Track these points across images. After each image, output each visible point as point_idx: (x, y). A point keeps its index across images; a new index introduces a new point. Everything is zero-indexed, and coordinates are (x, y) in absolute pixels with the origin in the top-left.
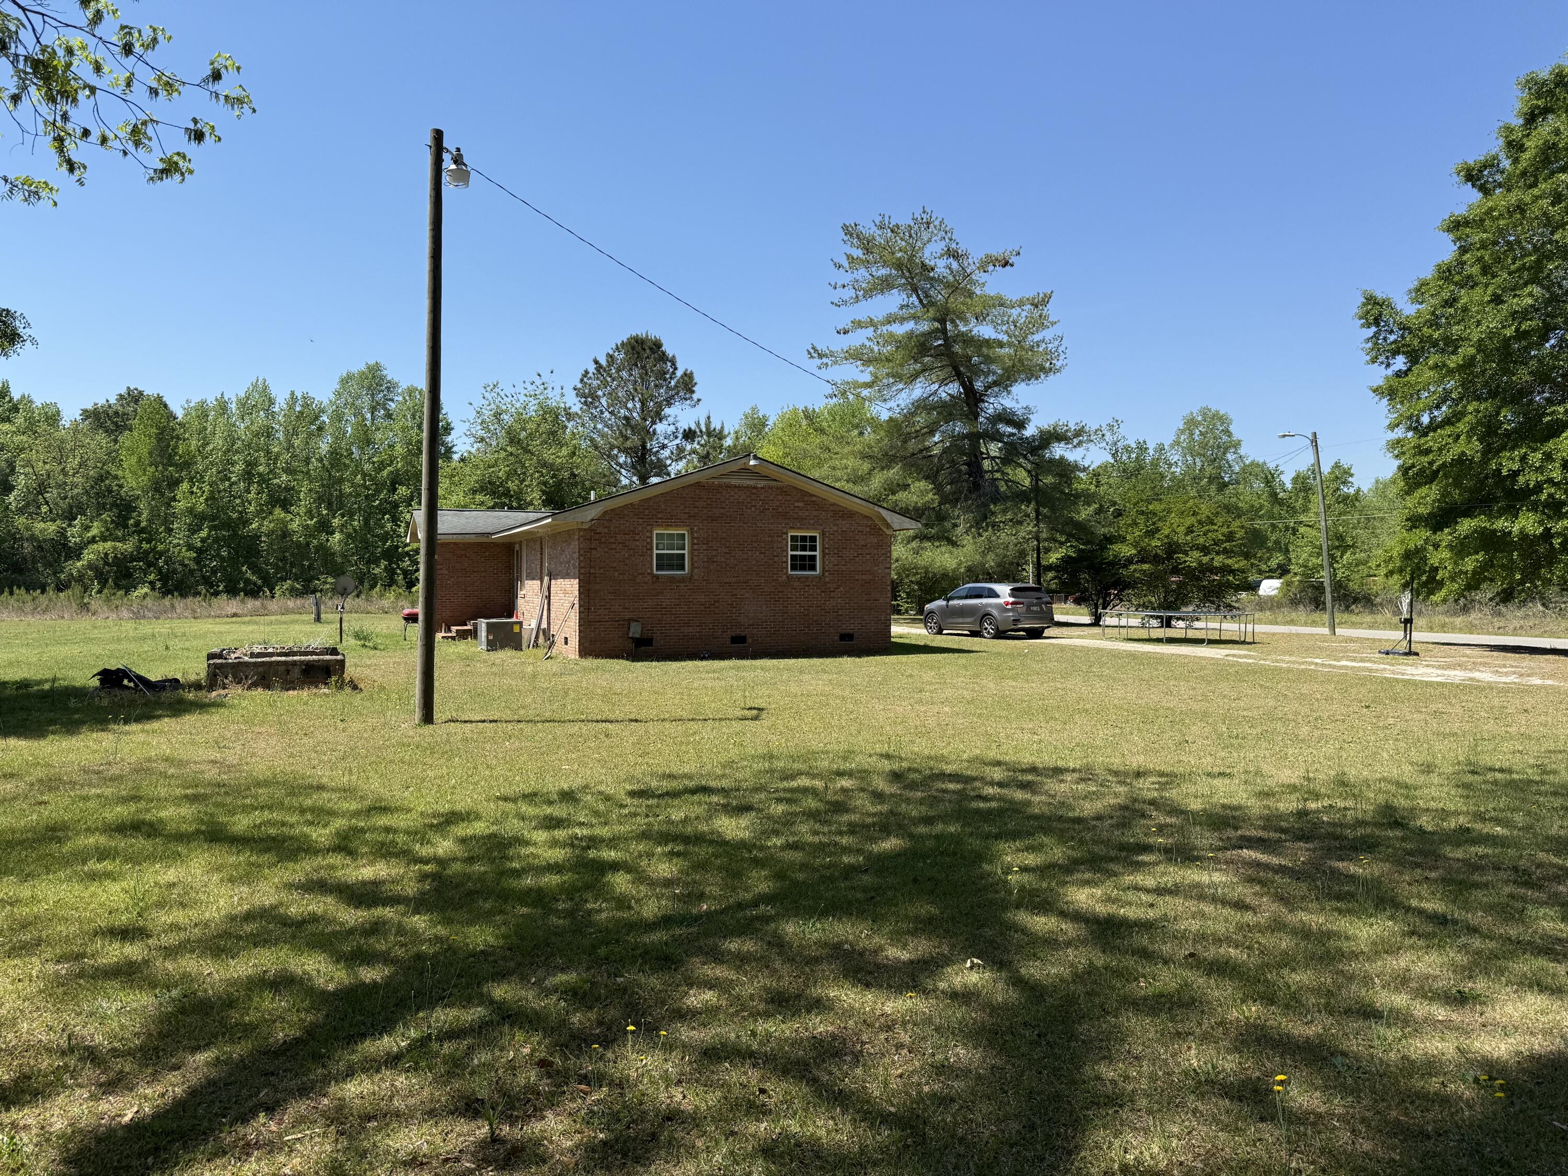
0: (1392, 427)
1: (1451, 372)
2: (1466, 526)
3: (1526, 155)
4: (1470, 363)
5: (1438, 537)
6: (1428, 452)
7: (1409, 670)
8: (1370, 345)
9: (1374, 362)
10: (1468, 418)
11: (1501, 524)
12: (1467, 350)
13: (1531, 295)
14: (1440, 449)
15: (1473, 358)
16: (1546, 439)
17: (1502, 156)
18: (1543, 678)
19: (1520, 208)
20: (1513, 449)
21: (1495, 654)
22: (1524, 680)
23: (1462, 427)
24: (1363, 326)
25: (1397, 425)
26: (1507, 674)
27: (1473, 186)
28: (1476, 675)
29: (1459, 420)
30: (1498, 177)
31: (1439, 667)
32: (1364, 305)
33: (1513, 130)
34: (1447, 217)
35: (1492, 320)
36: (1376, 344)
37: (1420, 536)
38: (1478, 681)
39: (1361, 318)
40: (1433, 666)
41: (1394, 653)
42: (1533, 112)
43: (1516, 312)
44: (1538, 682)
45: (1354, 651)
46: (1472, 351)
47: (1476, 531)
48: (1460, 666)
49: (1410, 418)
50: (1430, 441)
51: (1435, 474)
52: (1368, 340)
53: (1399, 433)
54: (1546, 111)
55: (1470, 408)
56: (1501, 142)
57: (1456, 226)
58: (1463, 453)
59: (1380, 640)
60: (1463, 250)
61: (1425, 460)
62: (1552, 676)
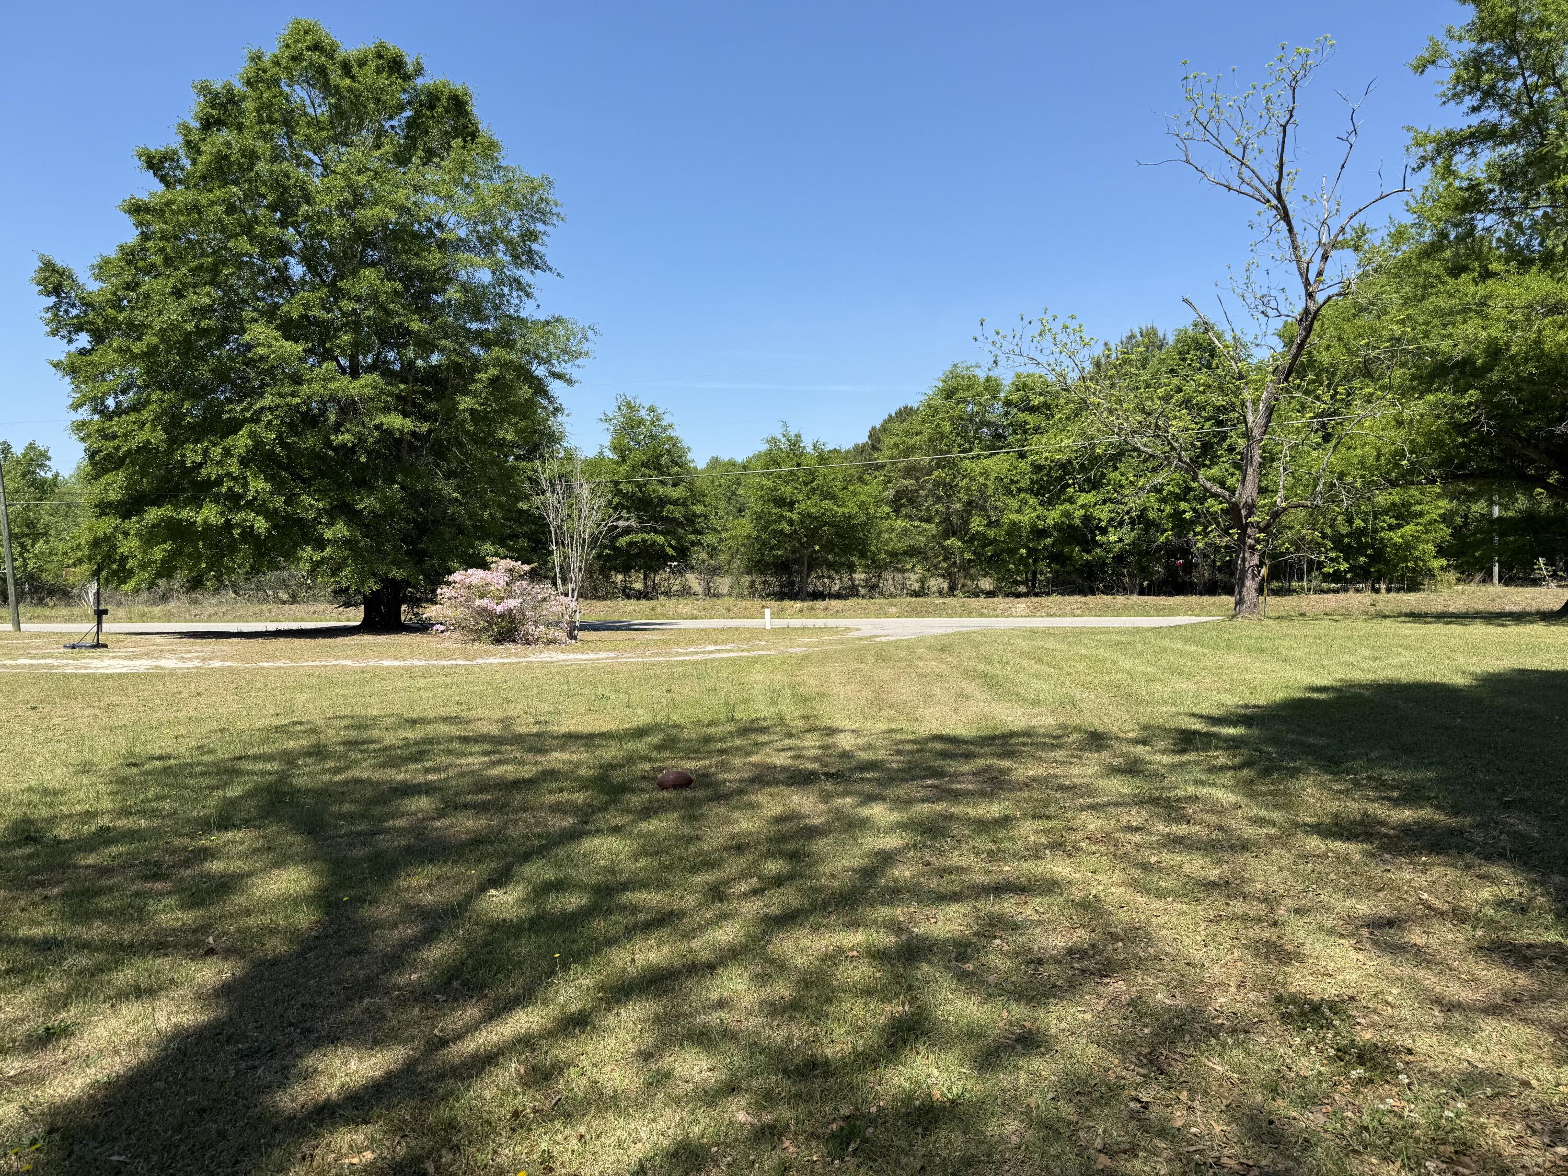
0: (76, 407)
1: (134, 357)
2: (153, 514)
3: (202, 159)
4: (152, 352)
5: (126, 525)
6: (114, 437)
7: (95, 663)
8: (49, 315)
9: (54, 335)
10: (152, 407)
11: (186, 513)
12: (151, 339)
13: (208, 294)
14: (125, 435)
15: (156, 347)
16: (224, 436)
17: (182, 152)
18: (223, 660)
19: (196, 208)
20: (197, 441)
21: (184, 640)
22: (206, 664)
23: (146, 414)
24: (41, 293)
25: (81, 406)
26: (191, 659)
27: (155, 175)
28: (162, 663)
29: (144, 408)
30: (178, 173)
31: (127, 658)
32: (42, 270)
33: (190, 131)
34: (127, 198)
35: (173, 312)
36: (56, 315)
37: (108, 524)
38: (163, 668)
39: (39, 284)
40: (120, 657)
41: (81, 647)
42: (207, 120)
43: (196, 309)
44: (217, 664)
45: (37, 648)
46: (155, 340)
47: (162, 520)
48: (148, 655)
49: (94, 399)
50: (115, 426)
51: (122, 461)
52: (48, 309)
53: (84, 414)
54: (220, 123)
55: (154, 397)
56: (180, 139)
57: (137, 209)
58: (148, 442)
59: (70, 634)
60: (145, 237)
61: (111, 444)
62: (232, 658)
